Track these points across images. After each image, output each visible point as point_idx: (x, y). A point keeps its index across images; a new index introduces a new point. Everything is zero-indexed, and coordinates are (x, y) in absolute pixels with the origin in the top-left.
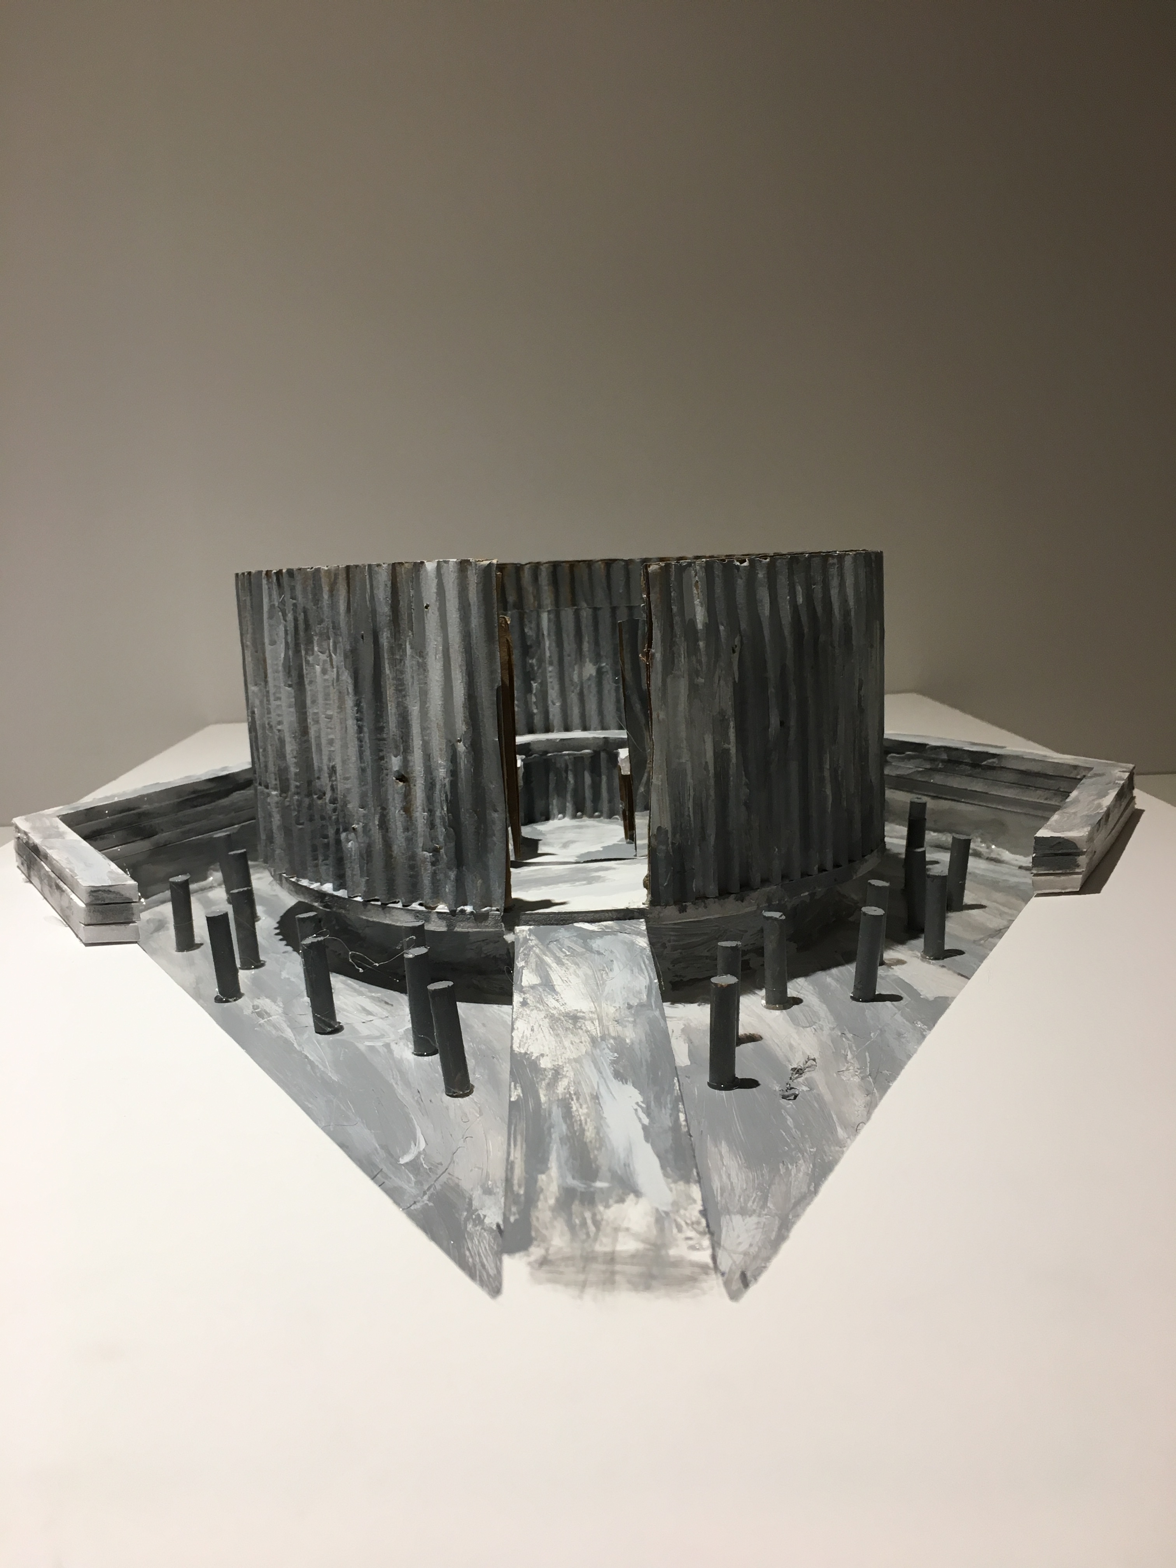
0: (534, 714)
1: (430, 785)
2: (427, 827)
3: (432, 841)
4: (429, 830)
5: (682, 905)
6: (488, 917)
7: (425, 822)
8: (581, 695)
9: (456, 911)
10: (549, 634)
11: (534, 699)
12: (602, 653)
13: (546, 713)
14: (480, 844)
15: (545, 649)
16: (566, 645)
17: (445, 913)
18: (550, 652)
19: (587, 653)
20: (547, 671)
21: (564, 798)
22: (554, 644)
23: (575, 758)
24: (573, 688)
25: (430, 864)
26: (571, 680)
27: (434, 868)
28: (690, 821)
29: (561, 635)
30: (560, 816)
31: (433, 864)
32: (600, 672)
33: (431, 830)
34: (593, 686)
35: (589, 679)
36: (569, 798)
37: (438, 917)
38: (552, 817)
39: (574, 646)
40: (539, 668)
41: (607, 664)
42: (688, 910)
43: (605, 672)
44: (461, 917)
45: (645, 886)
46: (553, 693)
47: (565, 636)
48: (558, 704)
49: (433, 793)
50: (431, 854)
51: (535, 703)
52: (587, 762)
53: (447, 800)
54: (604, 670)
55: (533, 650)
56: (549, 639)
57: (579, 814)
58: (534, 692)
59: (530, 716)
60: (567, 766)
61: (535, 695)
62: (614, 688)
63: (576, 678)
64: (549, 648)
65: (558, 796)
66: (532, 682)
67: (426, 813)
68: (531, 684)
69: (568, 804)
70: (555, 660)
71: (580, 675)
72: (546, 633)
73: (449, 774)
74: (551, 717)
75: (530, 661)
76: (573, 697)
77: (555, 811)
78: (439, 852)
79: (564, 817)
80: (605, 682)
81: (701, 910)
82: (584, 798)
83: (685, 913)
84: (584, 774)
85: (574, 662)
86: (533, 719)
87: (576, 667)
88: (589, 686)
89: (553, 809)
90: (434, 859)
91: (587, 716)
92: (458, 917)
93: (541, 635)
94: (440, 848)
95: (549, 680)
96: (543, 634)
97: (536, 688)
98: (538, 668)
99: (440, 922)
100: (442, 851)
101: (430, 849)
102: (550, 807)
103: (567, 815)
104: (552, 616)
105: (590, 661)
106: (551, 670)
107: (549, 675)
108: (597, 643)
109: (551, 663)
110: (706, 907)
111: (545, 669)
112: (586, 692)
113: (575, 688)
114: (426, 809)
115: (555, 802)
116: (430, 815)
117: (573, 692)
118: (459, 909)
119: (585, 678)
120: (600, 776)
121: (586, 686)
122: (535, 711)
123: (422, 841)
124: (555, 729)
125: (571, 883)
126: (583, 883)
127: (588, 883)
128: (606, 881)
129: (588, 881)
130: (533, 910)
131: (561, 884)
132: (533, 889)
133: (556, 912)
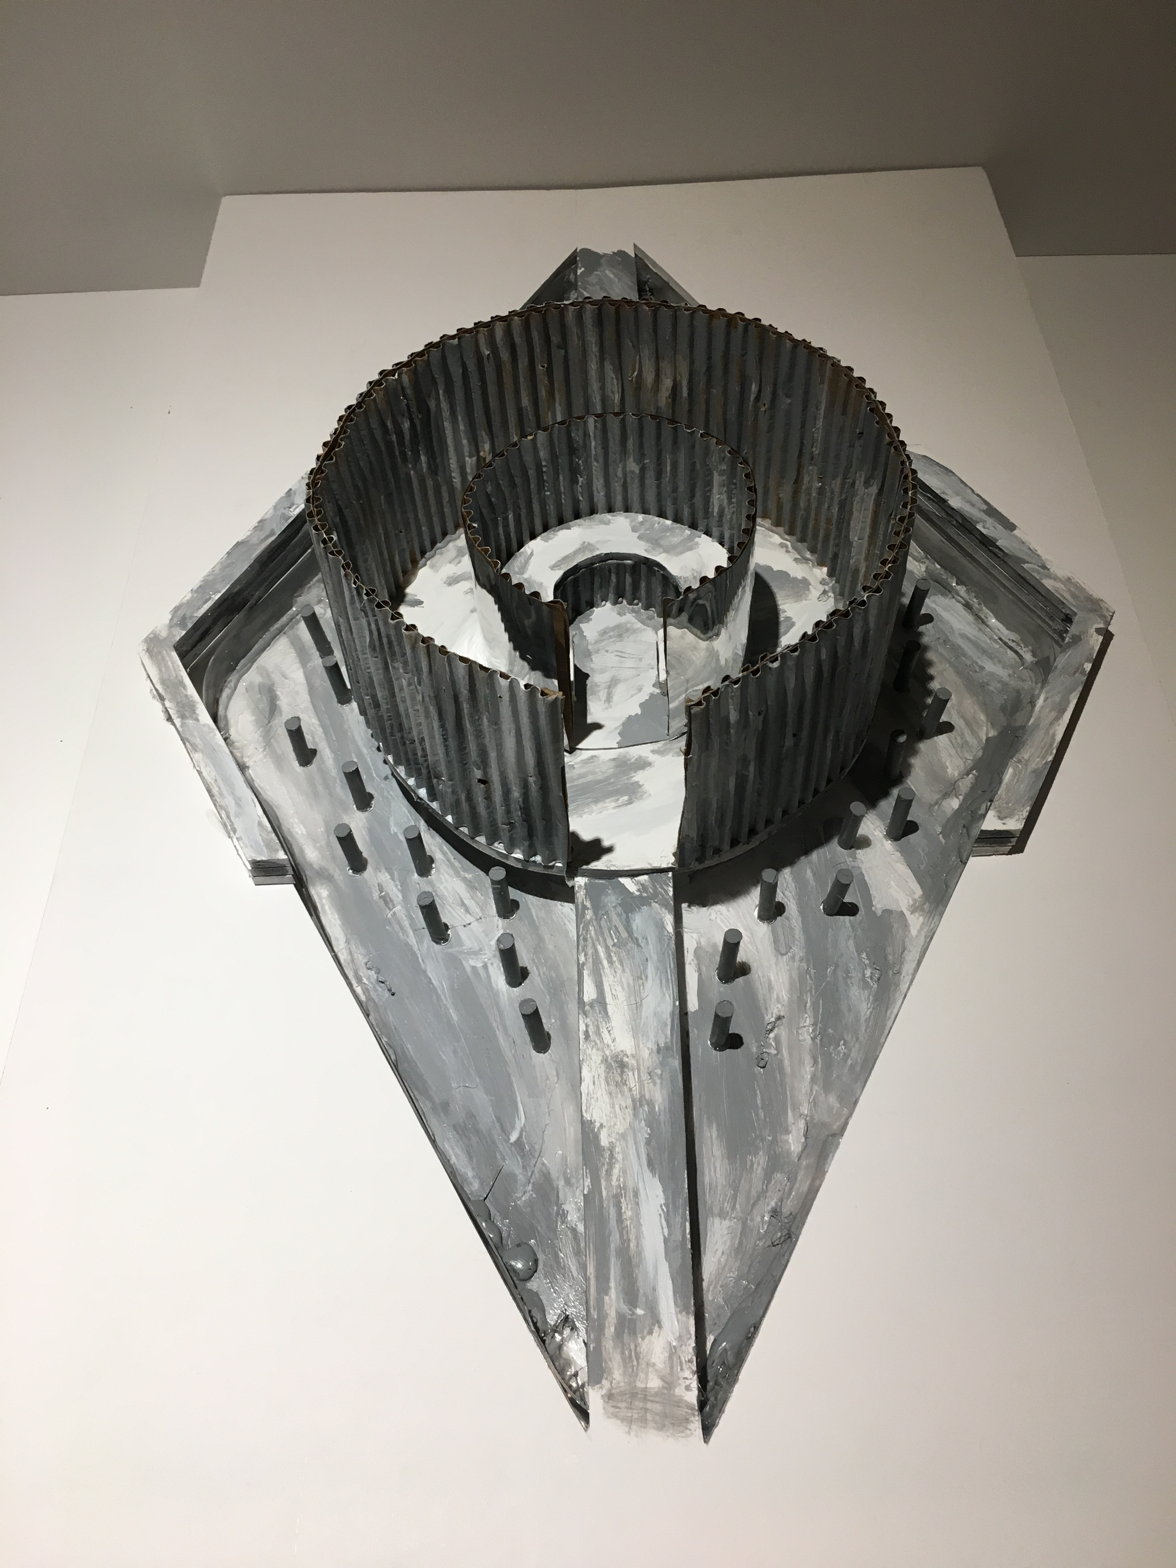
0: (581, 502)
6: (554, 867)
8: (625, 486)
9: (528, 859)
10: (595, 438)
11: (580, 489)
12: (645, 453)
13: (591, 497)
15: (591, 449)
16: (611, 443)
17: (519, 859)
18: (596, 451)
19: (631, 452)
20: (593, 466)
21: (608, 592)
22: (600, 444)
23: (617, 565)
24: (617, 480)
25: (508, 830)
26: (616, 474)
29: (607, 437)
30: (604, 602)
32: (643, 470)
34: (636, 479)
35: (633, 474)
36: (611, 590)
37: (515, 860)
38: (596, 605)
39: (619, 447)
40: (586, 464)
41: (649, 462)
43: (647, 468)
46: (598, 484)
47: (610, 435)
48: (602, 493)
50: (508, 827)
51: (581, 493)
54: (647, 465)
55: (579, 451)
56: (595, 442)
57: (620, 599)
58: (580, 484)
59: (576, 502)
60: (610, 571)
61: (580, 486)
63: (620, 473)
64: (595, 448)
65: (602, 591)
66: (578, 477)
69: (610, 596)
70: (601, 458)
71: (624, 470)
72: (591, 434)
75: (577, 461)
76: (617, 487)
77: (600, 602)
79: (607, 603)
80: (647, 477)
81: (716, 859)
82: (625, 590)
84: (625, 577)
85: (618, 461)
86: (579, 504)
87: (620, 465)
88: (632, 479)
89: (597, 601)
91: (629, 499)
92: (530, 864)
93: (587, 438)
95: (595, 473)
96: (589, 435)
97: (582, 481)
98: (584, 466)
99: (517, 862)
102: (595, 599)
103: (610, 602)
104: (599, 423)
105: (635, 461)
106: (596, 467)
107: (594, 469)
108: (641, 446)
109: (597, 460)
110: (720, 856)
111: (591, 464)
112: (629, 483)
113: (619, 480)
114: (504, 806)
115: (599, 596)
116: (507, 810)
117: (617, 483)
118: (531, 859)
119: (628, 472)
121: (629, 478)
122: (581, 498)
124: (600, 511)
125: (616, 798)
126: (626, 798)
127: (629, 800)
128: (644, 797)
129: (630, 796)
130: (588, 864)
131: (607, 801)
132: (586, 810)
133: (605, 868)
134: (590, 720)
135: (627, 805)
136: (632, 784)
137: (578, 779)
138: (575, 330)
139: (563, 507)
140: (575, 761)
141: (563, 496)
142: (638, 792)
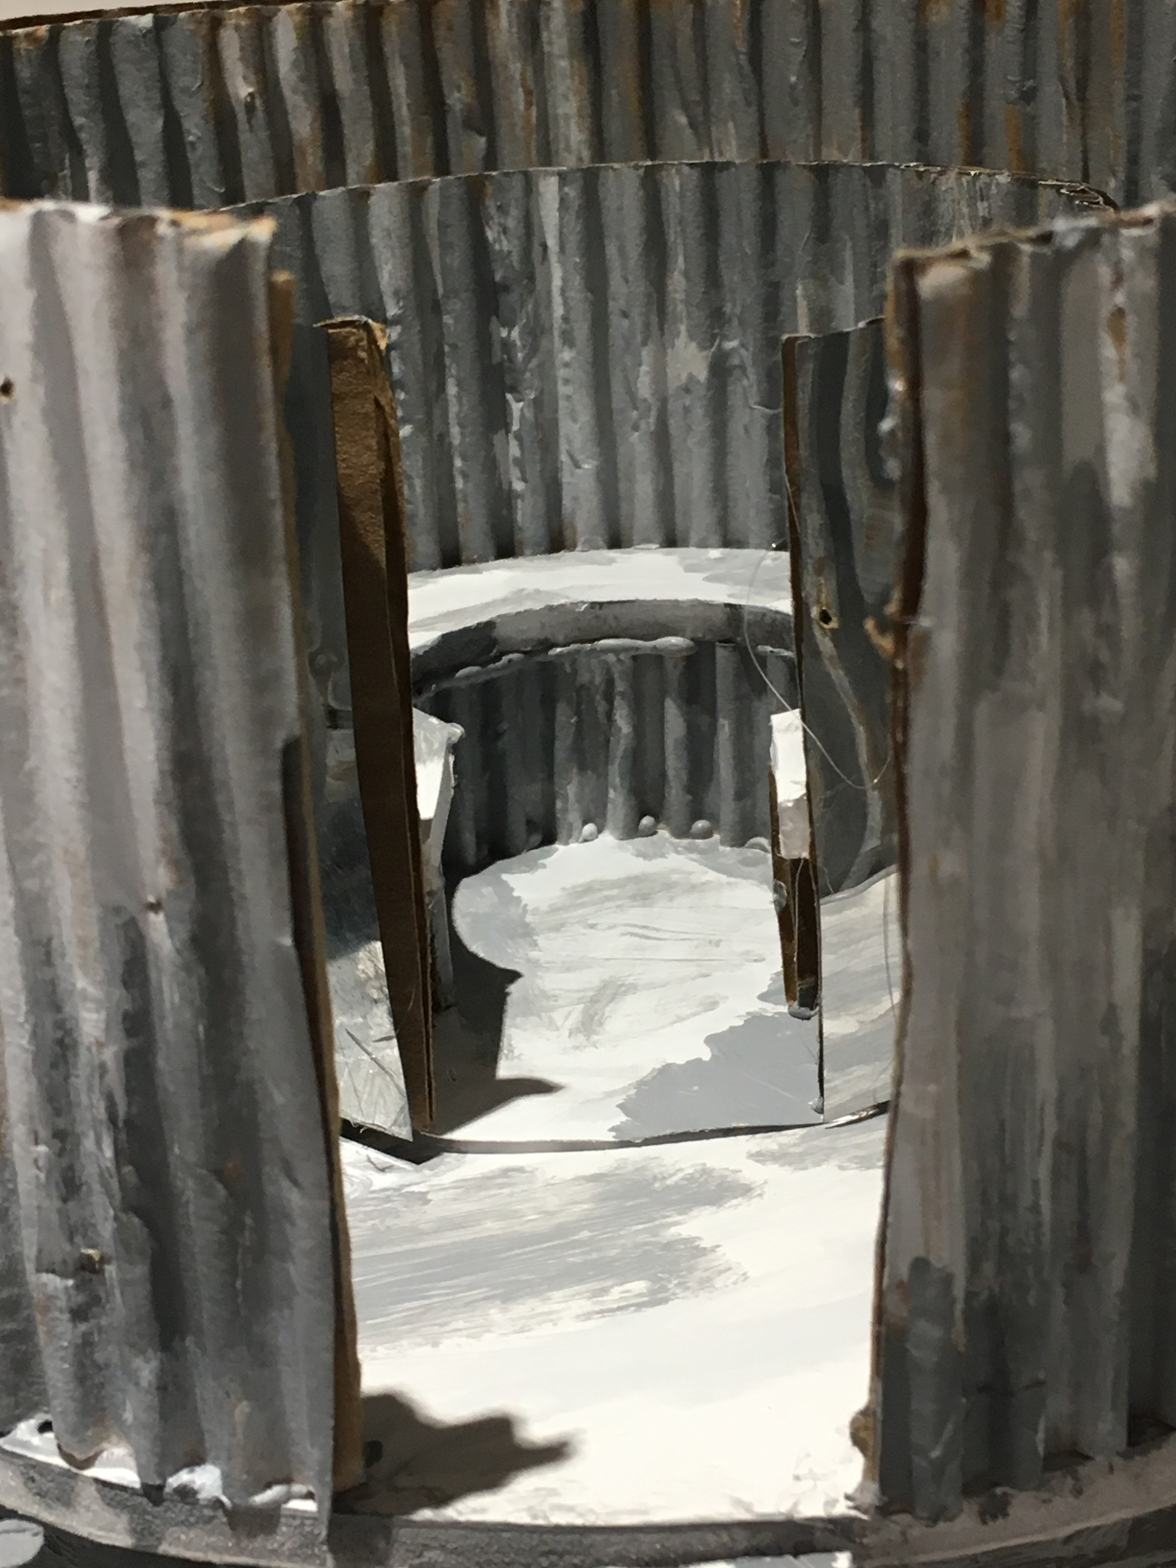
0: (519, 496)
1: (58, 1049)
2: (49, 1196)
3: (71, 1240)
4: (57, 1204)
5: (994, 1496)
6: (278, 1521)
7: (42, 1176)
9: (161, 1488)
10: (562, 249)
11: (514, 450)
12: (728, 309)
13: (552, 491)
14: (239, 1284)
15: (549, 292)
17: (123, 1488)
18: (566, 303)
19: (680, 307)
20: (557, 363)
21: (603, 776)
22: (577, 281)
23: (635, 658)
24: (635, 414)
25: (66, 1316)
26: (631, 393)
27: (83, 1327)
28: (1039, 1224)
29: (602, 248)
30: (590, 828)
31: (78, 1314)
32: (720, 368)
33: (65, 1200)
34: (699, 411)
35: (687, 390)
36: (615, 773)
37: (103, 1497)
38: (562, 833)
39: (640, 288)
40: (533, 350)
41: (743, 345)
42: (1011, 1511)
43: (735, 367)
44: (181, 1510)
45: (857, 1440)
46: (575, 431)
47: (611, 250)
48: (588, 466)
49: (67, 1078)
50: (70, 1282)
51: (518, 462)
52: (674, 673)
53: (112, 1119)
54: (735, 361)
55: (512, 298)
56: (563, 263)
57: (647, 821)
58: (515, 427)
59: (504, 500)
60: (610, 683)
61: (518, 437)
62: (764, 422)
63: (644, 387)
64: (563, 291)
65: (582, 768)
66: (509, 396)
67: (42, 1149)
68: (505, 402)
69: (612, 794)
70: (582, 330)
71: (660, 375)
72: (552, 243)
73: (118, 1031)
74: (567, 502)
75: (504, 333)
76: (637, 446)
77: (573, 816)
78: (101, 1272)
79: (600, 831)
80: (735, 400)
81: (1063, 1503)
82: (663, 775)
83: (1000, 1521)
84: (663, 708)
85: (639, 338)
86: (512, 510)
87: (647, 354)
88: (687, 410)
89: (565, 811)
90: (80, 1299)
91: (678, 501)
92: (168, 1509)
93: (537, 250)
94: (103, 1260)
95: (563, 390)
96: (545, 247)
97: (522, 416)
98: (528, 359)
99: (108, 1515)
100: (111, 1270)
101: (64, 1262)
102: (559, 804)
103: (610, 824)
104: (572, 192)
105: (691, 337)
106: (568, 362)
107: (562, 373)
108: (713, 278)
109: (568, 339)
110: (1078, 1492)
111: (550, 353)
112: (675, 425)
113: (644, 416)
114: (43, 1133)
115: (571, 790)
116: (60, 1154)
117: (636, 428)
118: (174, 1482)
119: (673, 385)
120: (712, 712)
121: (674, 406)
122: (518, 486)
123: (35, 1239)
124: (581, 540)
125: (596, 1285)
126: (639, 1286)
127: (652, 1292)
128: (719, 1282)
129: (654, 1279)
130: (442, 1500)
131: (557, 1295)
132: (454, 1325)
133: (524, 1519)
134: (505, 1070)
135: (639, 1306)
136: (669, 1246)
137: (437, 1231)
138: (516, 67)
139: (460, 507)
140: (435, 1181)
141: (458, 463)
142: (691, 1270)
